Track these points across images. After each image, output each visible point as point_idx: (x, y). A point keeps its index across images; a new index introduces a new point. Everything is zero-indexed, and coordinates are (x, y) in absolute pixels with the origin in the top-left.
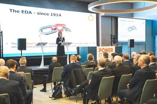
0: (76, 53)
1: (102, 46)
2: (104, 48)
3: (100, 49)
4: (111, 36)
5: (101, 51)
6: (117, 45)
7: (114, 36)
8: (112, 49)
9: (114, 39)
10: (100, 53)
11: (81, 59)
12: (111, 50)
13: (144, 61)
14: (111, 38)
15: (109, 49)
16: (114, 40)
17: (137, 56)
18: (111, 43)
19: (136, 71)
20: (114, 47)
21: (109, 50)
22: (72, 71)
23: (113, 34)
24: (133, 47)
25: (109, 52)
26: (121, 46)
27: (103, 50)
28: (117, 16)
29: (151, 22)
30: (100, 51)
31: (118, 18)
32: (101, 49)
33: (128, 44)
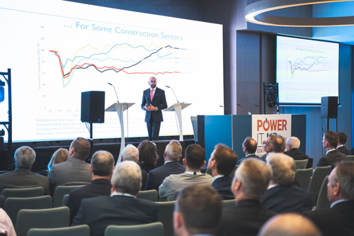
2: (269, 120)
3: (259, 121)
4: (265, 86)
5: (261, 126)
7: (271, 86)
8: (285, 123)
9: (271, 94)
10: (259, 132)
12: (283, 126)
14: (265, 93)
15: (279, 121)
20: (288, 118)
21: (279, 125)
25: (279, 129)
27: (266, 126)
29: (349, 51)
30: (259, 126)
31: (278, 37)
32: (261, 121)
33: (322, 109)
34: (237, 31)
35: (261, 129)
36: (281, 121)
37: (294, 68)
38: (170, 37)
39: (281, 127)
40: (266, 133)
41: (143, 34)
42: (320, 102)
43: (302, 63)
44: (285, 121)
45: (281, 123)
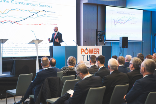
0: (49, 55)
1: (83, 45)
2: (88, 48)
3: (81, 49)
4: (97, 31)
5: (83, 52)
6: (105, 45)
7: (100, 31)
8: (98, 50)
9: (100, 35)
10: (82, 55)
11: (55, 62)
12: (97, 52)
13: (145, 67)
14: (97, 35)
15: (94, 49)
16: (100, 38)
17: (134, 61)
18: (97, 41)
19: (137, 81)
20: (100, 48)
21: (94, 51)
22: (46, 80)
23: (99, 29)
24: (127, 47)
25: (94, 53)
26: (110, 45)
27: (86, 51)
28: (104, 4)
29: (149, 14)
30: (82, 52)
31: (106, 6)
33: (120, 43)
34: (83, 3)
35: (83, 53)
36: (96, 49)
37: (116, 22)
38: (45, 6)
39: (95, 52)
40: (86, 55)
41: (28, 4)
42: (119, 39)
43: (121, 20)
44: (99, 49)
45: (95, 50)
